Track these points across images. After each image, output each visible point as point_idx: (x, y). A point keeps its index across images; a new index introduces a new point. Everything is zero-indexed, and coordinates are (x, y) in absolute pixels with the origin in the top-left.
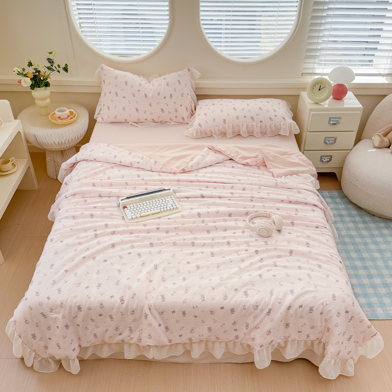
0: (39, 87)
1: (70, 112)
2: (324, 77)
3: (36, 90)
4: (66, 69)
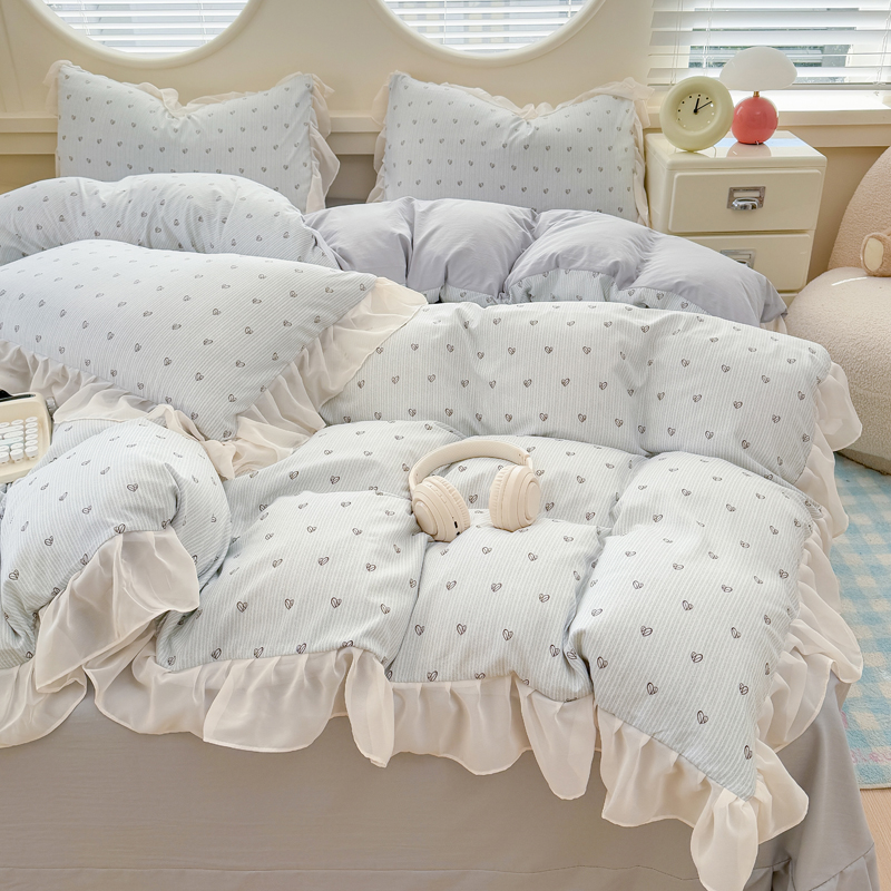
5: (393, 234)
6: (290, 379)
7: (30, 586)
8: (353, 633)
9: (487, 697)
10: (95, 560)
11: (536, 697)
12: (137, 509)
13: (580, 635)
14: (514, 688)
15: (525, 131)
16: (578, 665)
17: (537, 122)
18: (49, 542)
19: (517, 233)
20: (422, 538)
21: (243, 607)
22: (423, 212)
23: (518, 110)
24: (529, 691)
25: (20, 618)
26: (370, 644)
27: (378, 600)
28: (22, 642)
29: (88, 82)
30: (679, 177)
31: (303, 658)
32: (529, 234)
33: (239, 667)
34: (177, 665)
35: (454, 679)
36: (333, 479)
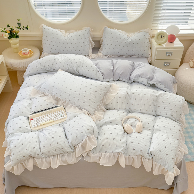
0: (13, 38)
1: (29, 50)
2: (163, 31)
3: (11, 40)
4: (27, 29)
5: (111, 69)
6: (101, 103)
7: (74, 143)
8: (120, 150)
9: (137, 158)
10: (84, 140)
11: (144, 159)
12: (89, 133)
13: (151, 152)
14: (141, 157)
15: (130, 40)
16: (151, 155)
17: (132, 38)
18: (77, 137)
19: (131, 68)
20: (126, 133)
21: (103, 145)
22: (115, 64)
23: (128, 34)
24: (143, 158)
25: (73, 147)
26: (122, 152)
27: (122, 145)
28: (73, 150)
29: (48, 29)
30: (158, 50)
31: (113, 153)
32: (133, 68)
33: (103, 154)
34: (95, 153)
35: (133, 156)
36: (111, 123)
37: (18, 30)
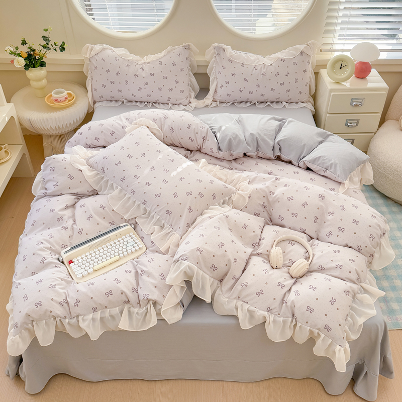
0: (34, 67)
1: (68, 93)
2: (344, 53)
3: (31, 71)
30: (333, 95)
37: (44, 51)
